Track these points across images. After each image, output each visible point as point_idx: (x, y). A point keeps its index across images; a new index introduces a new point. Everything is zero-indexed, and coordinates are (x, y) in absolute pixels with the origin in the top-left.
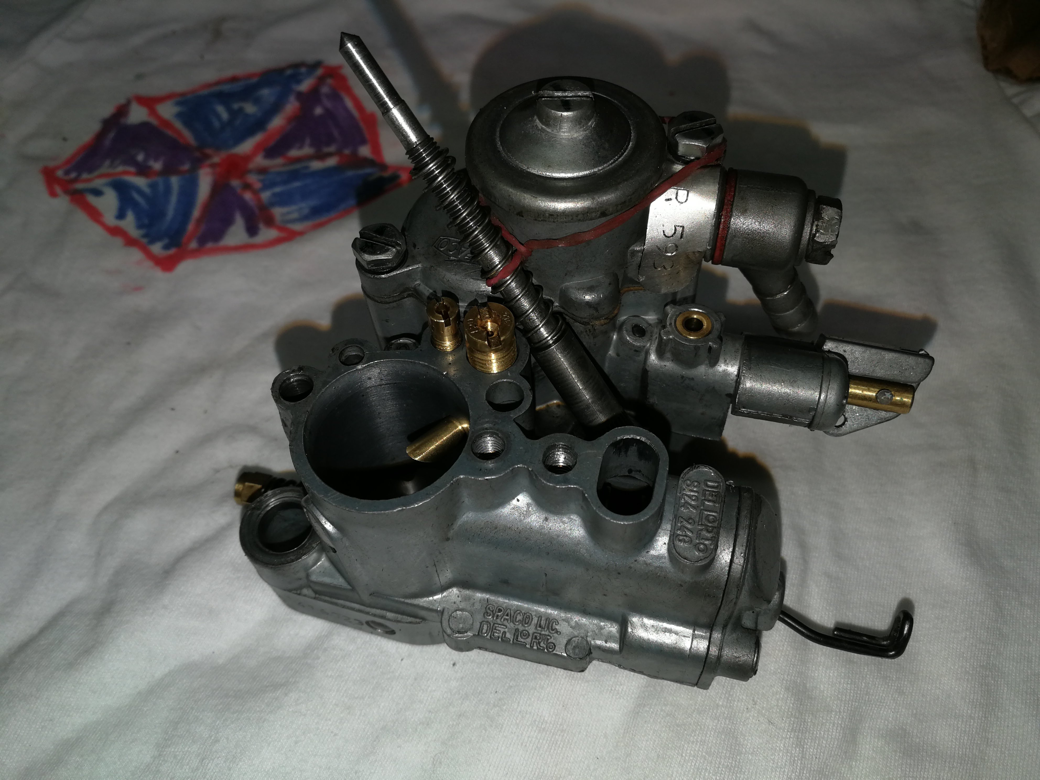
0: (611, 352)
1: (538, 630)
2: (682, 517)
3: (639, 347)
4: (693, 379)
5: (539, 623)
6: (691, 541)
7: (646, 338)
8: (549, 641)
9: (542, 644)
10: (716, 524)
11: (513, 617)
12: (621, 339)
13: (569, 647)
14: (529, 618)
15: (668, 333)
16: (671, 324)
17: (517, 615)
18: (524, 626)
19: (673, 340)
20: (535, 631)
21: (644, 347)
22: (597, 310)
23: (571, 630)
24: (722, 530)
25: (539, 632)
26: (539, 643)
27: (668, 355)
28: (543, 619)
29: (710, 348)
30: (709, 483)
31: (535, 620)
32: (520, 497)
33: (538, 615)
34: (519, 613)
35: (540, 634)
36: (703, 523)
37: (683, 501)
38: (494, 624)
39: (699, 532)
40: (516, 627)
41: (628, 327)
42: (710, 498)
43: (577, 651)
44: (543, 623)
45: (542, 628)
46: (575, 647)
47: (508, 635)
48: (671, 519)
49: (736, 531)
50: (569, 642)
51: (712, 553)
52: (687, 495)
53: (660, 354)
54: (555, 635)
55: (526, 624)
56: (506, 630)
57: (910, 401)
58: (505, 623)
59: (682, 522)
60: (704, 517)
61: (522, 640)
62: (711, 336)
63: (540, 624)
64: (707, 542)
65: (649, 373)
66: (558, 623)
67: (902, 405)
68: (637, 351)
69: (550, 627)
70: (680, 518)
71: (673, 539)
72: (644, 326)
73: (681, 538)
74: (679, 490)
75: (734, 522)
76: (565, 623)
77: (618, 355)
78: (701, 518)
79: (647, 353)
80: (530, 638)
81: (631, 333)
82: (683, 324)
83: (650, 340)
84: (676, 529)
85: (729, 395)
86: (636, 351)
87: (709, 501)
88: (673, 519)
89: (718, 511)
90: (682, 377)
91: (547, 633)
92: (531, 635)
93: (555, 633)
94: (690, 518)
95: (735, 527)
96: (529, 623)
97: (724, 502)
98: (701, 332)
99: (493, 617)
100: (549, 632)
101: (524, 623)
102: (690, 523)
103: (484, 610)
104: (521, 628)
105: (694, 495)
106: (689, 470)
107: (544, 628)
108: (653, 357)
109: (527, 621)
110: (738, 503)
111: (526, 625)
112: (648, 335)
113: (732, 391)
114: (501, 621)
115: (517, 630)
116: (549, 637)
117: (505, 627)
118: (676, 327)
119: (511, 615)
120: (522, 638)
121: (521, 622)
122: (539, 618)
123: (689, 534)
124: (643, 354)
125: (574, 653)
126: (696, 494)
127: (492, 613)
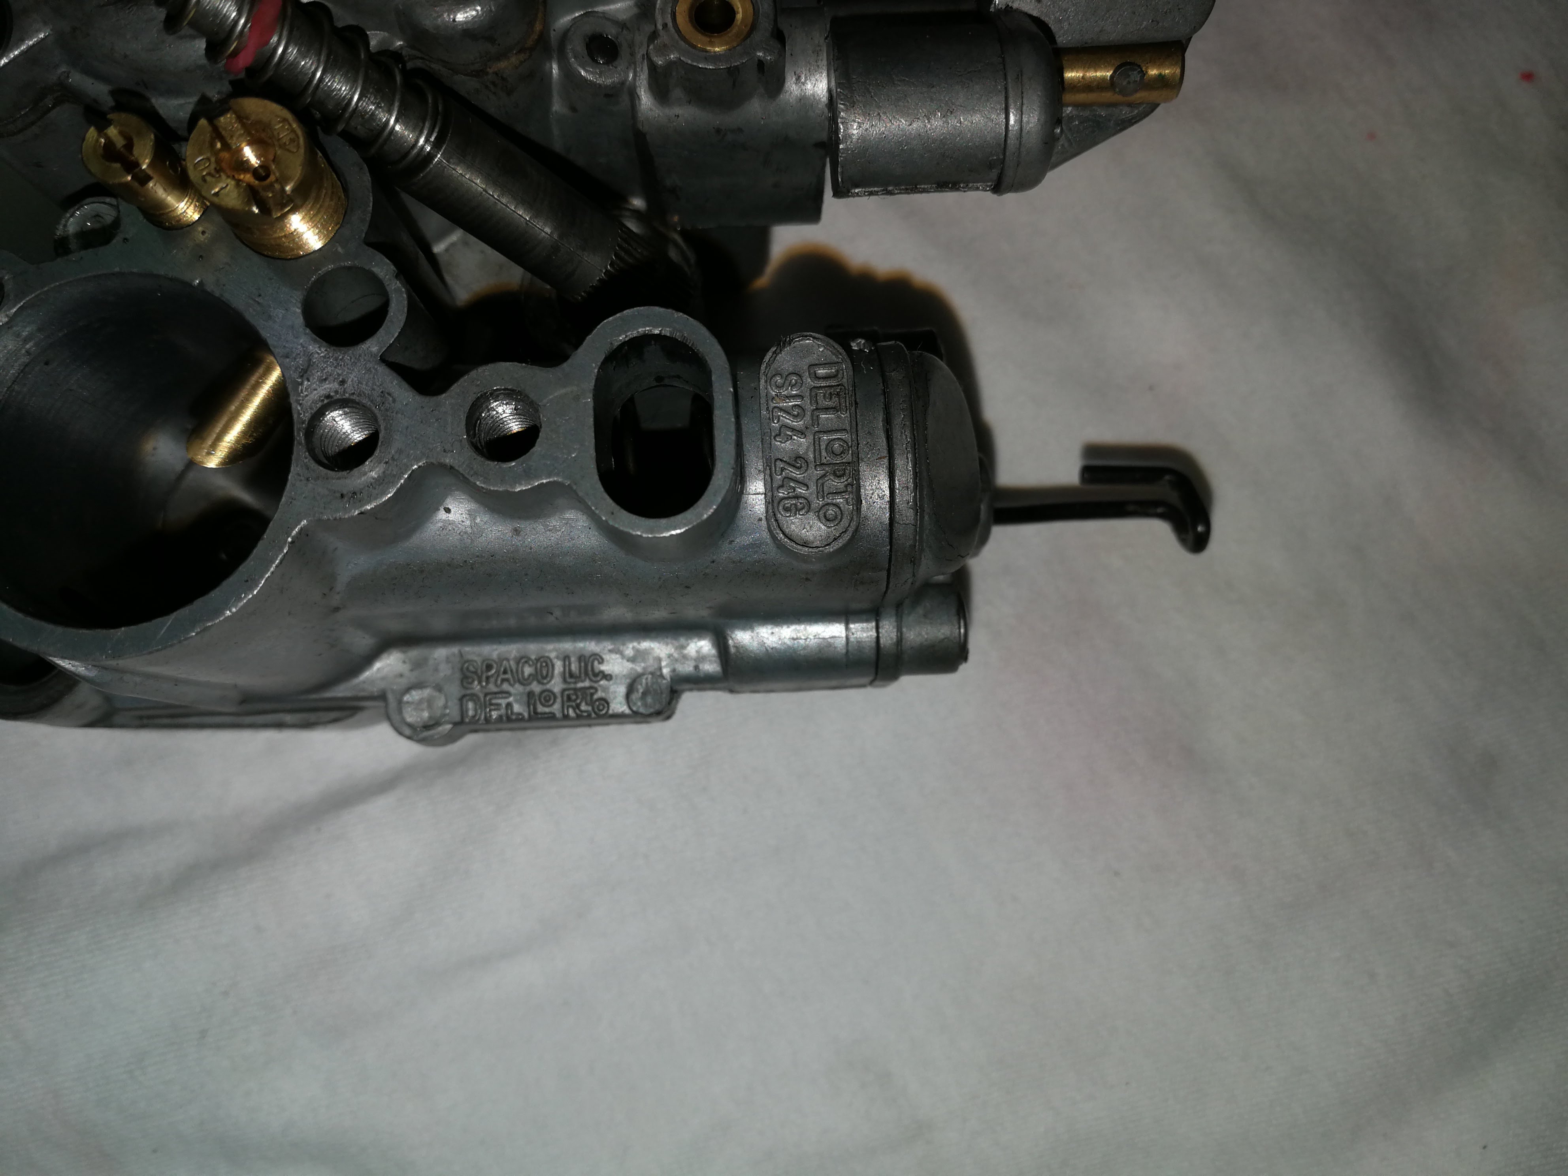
0: (557, 106)
1: (569, 683)
2: (781, 460)
3: (613, 87)
4: (740, 130)
5: (567, 669)
6: (809, 503)
7: (621, 64)
8: (595, 697)
9: (583, 707)
10: (848, 458)
11: (517, 671)
12: (569, 74)
13: (635, 696)
14: (547, 665)
15: (663, 49)
16: (665, 26)
17: (523, 667)
18: (543, 684)
19: (679, 63)
20: (565, 686)
21: (623, 83)
22: (491, 40)
23: (630, 665)
24: (863, 467)
25: (572, 686)
26: (578, 706)
27: (677, 93)
28: (573, 659)
29: (761, 64)
30: (821, 372)
31: (559, 666)
32: (450, 503)
33: (561, 656)
34: (526, 662)
35: (575, 690)
36: (824, 461)
37: (775, 425)
38: (486, 695)
39: (820, 481)
40: (528, 689)
41: (577, 45)
42: (828, 403)
43: (649, 700)
44: (574, 667)
45: (576, 677)
46: (644, 694)
47: (517, 708)
48: (761, 468)
49: (889, 460)
50: (630, 689)
51: (852, 519)
52: (781, 409)
53: (660, 92)
54: (603, 682)
55: (545, 678)
56: (511, 699)
57: (1178, 71)
58: (505, 686)
59: (783, 469)
60: (823, 447)
61: (547, 710)
62: (757, 37)
63: (570, 670)
64: (839, 500)
65: (648, 137)
66: (602, 661)
67: (1162, 82)
68: (611, 94)
69: (590, 673)
70: (778, 463)
71: (773, 512)
72: (611, 32)
73: (788, 503)
74: (763, 401)
75: (882, 442)
76: (614, 656)
77: (574, 109)
78: (817, 451)
79: (633, 95)
80: (559, 700)
81: (587, 58)
82: (691, 21)
83: (632, 64)
84: (775, 489)
85: (820, 145)
86: (607, 96)
87: (826, 409)
88: (765, 469)
89: (848, 428)
90: (718, 131)
91: (587, 684)
92: (559, 695)
93: (601, 679)
94: (798, 457)
95: (885, 453)
96: (549, 676)
97: (856, 403)
98: (734, 30)
99: (480, 682)
100: (591, 680)
101: (540, 677)
102: (799, 468)
103: (458, 675)
104: (536, 688)
105: (795, 406)
106: (774, 352)
107: (580, 677)
108: (645, 100)
109: (544, 673)
110: (882, 397)
111: (545, 681)
112: (624, 51)
113: (824, 136)
114: (496, 685)
115: (530, 694)
116: (592, 691)
117: (508, 695)
118: (678, 31)
119: (512, 671)
120: (544, 705)
121: (534, 677)
122: (564, 660)
123: (801, 491)
124: (625, 99)
125: (645, 705)
126: (798, 402)
127: (475, 677)
